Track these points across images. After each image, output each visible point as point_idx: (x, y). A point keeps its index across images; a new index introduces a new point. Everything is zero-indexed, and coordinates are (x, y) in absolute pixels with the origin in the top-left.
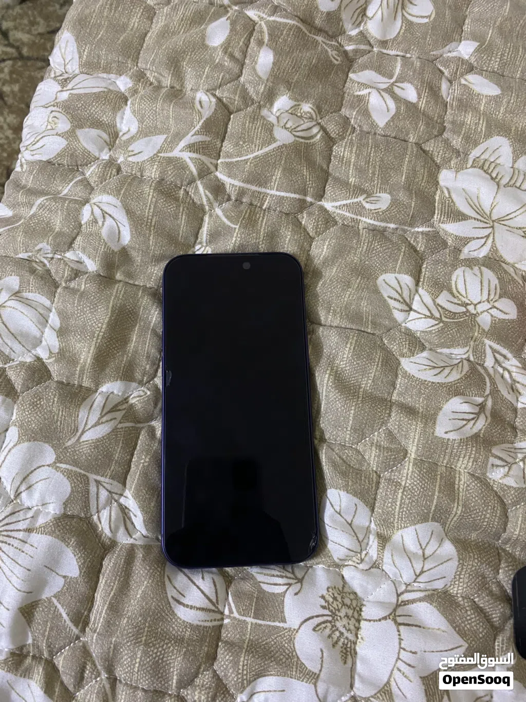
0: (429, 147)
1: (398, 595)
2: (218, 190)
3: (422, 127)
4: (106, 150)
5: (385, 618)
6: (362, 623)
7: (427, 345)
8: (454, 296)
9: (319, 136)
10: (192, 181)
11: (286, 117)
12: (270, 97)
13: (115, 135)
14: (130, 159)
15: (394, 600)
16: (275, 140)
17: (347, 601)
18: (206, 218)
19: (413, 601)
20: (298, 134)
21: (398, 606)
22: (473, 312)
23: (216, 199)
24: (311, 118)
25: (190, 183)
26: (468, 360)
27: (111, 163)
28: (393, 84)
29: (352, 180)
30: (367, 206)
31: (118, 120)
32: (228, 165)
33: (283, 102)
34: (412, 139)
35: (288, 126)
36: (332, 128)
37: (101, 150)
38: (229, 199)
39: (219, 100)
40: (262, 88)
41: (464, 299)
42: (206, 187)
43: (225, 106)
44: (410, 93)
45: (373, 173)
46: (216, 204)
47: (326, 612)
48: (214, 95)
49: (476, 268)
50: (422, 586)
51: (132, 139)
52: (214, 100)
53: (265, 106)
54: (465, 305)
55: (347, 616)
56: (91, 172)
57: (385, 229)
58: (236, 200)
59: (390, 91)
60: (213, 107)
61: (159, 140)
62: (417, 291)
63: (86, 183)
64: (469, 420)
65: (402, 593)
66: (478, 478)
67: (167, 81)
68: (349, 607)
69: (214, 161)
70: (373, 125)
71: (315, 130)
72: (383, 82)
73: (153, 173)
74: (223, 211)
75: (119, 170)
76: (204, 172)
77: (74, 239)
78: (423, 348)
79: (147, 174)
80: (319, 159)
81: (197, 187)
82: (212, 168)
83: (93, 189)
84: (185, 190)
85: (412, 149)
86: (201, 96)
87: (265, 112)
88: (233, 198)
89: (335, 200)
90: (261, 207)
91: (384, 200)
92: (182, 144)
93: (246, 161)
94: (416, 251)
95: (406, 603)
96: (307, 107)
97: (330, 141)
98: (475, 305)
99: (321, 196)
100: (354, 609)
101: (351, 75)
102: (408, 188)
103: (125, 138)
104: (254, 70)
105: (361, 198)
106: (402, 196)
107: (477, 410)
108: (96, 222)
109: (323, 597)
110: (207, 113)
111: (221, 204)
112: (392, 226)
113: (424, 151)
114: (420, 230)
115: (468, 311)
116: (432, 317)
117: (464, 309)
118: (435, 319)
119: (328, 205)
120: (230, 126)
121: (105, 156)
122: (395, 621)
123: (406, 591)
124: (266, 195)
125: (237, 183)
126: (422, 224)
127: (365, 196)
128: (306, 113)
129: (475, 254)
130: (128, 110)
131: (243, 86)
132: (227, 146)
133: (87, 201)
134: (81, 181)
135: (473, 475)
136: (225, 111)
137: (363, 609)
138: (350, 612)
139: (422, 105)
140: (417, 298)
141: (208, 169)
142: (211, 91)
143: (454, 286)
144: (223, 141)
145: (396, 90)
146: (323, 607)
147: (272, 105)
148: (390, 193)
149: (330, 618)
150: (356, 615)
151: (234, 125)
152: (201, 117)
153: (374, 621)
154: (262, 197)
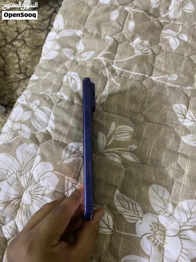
0: (192, 58)
1: (180, 227)
2: (113, 71)
3: (190, 50)
4: (73, 56)
5: (175, 236)
6: (166, 237)
7: (191, 132)
9: (150, 53)
10: (104, 68)
11: (139, 46)
12: (133, 38)
13: (76, 51)
14: (82, 59)
15: (179, 229)
16: (134, 54)
17: (160, 228)
18: (108, 82)
19: (186, 230)
20: (143, 52)
21: (180, 231)
23: (112, 75)
24: (148, 46)
25: (103, 69)
27: (74, 61)
28: (178, 34)
29: (163, 69)
30: (169, 79)
31: (77, 45)
32: (117, 63)
33: (137, 40)
34: (186, 54)
35: (140, 49)
36: (156, 50)
37: (71, 56)
38: (117, 75)
39: (115, 39)
40: (130, 35)
42: (109, 70)
43: (116, 41)
44: (185, 38)
45: (171, 67)
46: (112, 77)
47: (152, 232)
48: (113, 37)
50: (190, 224)
51: (82, 52)
52: (113, 39)
53: (131, 42)
55: (160, 234)
56: (67, 64)
57: (175, 88)
58: (120, 75)
59: (177, 37)
60: (112, 41)
61: (92, 53)
62: (188, 111)
63: (65, 68)
65: (182, 226)
67: (95, 32)
68: (161, 230)
69: (112, 61)
70: (171, 49)
71: (150, 50)
72: (175, 34)
73: (90, 65)
74: (115, 79)
75: (77, 63)
76: (108, 65)
77: (60, 88)
78: (190, 133)
79: (87, 65)
80: (150, 62)
81: (105, 70)
82: (111, 64)
83: (67, 70)
84: (101, 71)
85: (186, 58)
86: (108, 37)
87: (131, 44)
88: (118, 75)
89: (156, 76)
90: (128, 78)
91: (175, 77)
92: (101, 54)
93: (124, 61)
94: (187, 96)
95: (184, 230)
96: (146, 42)
97: (154, 55)
99: (151, 75)
100: (163, 231)
101: (162, 31)
102: (185, 72)
103: (79, 52)
104: (128, 28)
105: (166, 76)
106: (182, 75)
108: (68, 81)
109: (150, 226)
110: (110, 44)
111: (114, 77)
112: (178, 86)
113: (190, 59)
114: (189, 88)
116: (193, 121)
118: (195, 122)
119: (153, 78)
120: (118, 49)
121: (72, 58)
122: (179, 237)
123: (184, 226)
124: (130, 74)
125: (120, 69)
126: (189, 86)
127: (168, 75)
128: (146, 44)
130: (81, 42)
131: (123, 34)
132: (117, 56)
133: (65, 74)
134: (64, 67)
136: (116, 43)
137: (167, 231)
138: (161, 233)
139: (190, 42)
140: (188, 114)
141: (110, 64)
142: (111, 36)
144: (115, 54)
145: (179, 36)
146: (151, 230)
147: (133, 41)
148: (177, 74)
149: (153, 235)
150: (164, 234)
151: (120, 48)
152: (108, 45)
153: (171, 236)
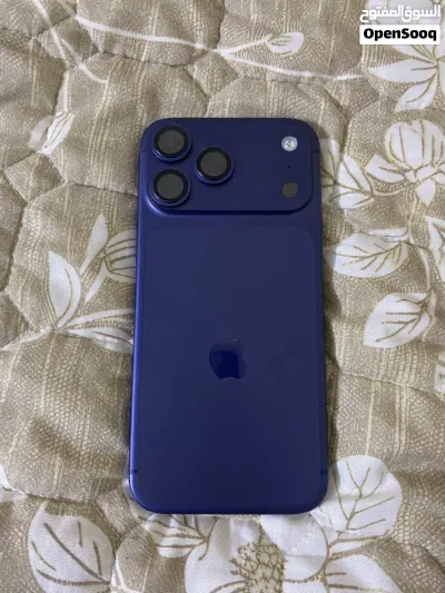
1: (329, 547)
2: (79, 39)
5: (312, 578)
6: (285, 585)
7: (356, 226)
8: (389, 162)
10: (42, 30)
15: (324, 554)
17: (265, 558)
18: (67, 75)
19: (347, 554)
21: (329, 560)
22: (413, 180)
23: (77, 51)
25: (41, 32)
26: (408, 243)
29: (254, 17)
30: (274, 49)
38: (95, 50)
41: (401, 165)
42: (62, 35)
45: (281, 6)
46: (78, 58)
47: (238, 578)
49: (416, 123)
50: (358, 533)
54: (403, 172)
55: (264, 578)
57: (298, 81)
58: (105, 52)
62: (341, 159)
64: (407, 323)
65: (334, 543)
66: (423, 394)
68: (267, 566)
74: (90, 67)
76: (59, 16)
78: (351, 231)
81: (50, 36)
82: (69, 10)
84: (36, 41)
89: (234, 45)
90: (138, 60)
91: (295, 41)
94: (338, 106)
95: (338, 556)
98: (416, 171)
99: (215, 40)
100: (274, 567)
102: (326, 22)
105: (265, 39)
106: (318, 33)
107: (418, 310)
109: (233, 560)
111: (85, 58)
112: (307, 74)
114: (344, 77)
115: (406, 179)
116: (360, 190)
117: (400, 178)
118: (364, 193)
119: (225, 52)
122: (324, 580)
123: (338, 540)
124: (143, 42)
125: (103, 28)
126: (346, 71)
127: (270, 36)
129: (414, 106)
135: (417, 390)
137: (286, 566)
138: (268, 572)
140: (342, 168)
141: (63, 10)
143: (387, 149)
146: (234, 573)
148: (303, 31)
149: (242, 585)
150: (276, 574)
153: (299, 582)
154: (137, 45)
